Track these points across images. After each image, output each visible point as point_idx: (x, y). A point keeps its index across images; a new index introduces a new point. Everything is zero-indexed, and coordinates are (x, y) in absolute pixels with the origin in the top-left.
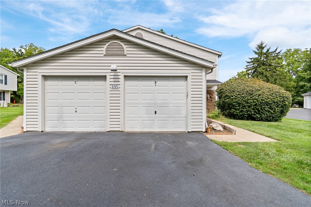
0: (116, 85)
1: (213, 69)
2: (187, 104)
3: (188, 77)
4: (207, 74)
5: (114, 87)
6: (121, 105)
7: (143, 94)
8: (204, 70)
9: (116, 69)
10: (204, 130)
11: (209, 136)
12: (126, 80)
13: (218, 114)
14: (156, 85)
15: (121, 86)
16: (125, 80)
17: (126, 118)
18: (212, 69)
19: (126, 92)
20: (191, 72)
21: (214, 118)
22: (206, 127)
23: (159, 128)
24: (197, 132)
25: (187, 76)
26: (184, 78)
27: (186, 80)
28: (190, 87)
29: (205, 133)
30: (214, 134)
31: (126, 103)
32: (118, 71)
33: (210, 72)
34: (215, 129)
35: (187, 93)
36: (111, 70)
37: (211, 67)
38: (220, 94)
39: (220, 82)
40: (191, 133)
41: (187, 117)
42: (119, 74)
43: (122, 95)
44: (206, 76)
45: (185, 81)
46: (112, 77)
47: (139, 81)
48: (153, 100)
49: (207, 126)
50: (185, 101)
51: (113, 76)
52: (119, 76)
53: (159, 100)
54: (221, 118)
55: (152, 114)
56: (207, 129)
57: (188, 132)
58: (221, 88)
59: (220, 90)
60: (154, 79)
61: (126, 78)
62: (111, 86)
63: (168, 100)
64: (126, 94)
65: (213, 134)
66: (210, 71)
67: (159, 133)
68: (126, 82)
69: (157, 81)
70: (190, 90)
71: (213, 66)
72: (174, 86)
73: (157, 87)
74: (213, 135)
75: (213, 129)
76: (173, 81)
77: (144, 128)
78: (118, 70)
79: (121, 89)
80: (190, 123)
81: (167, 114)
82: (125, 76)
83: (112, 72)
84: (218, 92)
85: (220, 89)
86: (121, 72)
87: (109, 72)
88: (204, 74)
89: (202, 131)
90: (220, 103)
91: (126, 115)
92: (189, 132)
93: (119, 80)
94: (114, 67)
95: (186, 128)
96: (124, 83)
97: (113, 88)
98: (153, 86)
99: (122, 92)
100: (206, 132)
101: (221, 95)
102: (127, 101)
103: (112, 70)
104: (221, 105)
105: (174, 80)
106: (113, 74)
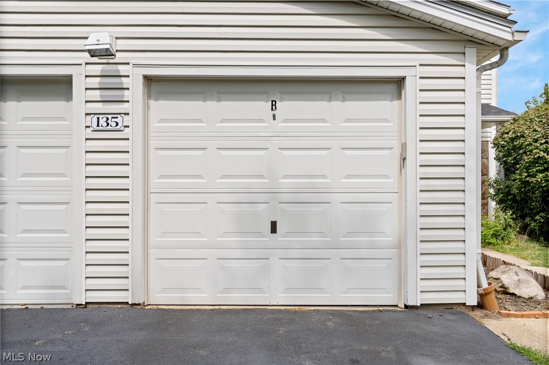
0: (110, 117)
1: (507, 48)
2: (401, 192)
3: (408, 82)
4: (485, 69)
5: (103, 122)
6: (135, 196)
7: (224, 153)
8: (471, 52)
9: (108, 46)
10: (473, 301)
11: (494, 325)
12: (153, 94)
13: (505, 229)
14: (274, 116)
15: (134, 121)
16: (149, 97)
17: (152, 252)
18: (503, 49)
19: (153, 143)
20: (417, 64)
21: (490, 244)
22: (479, 286)
23: (288, 290)
24: (442, 308)
25: (404, 78)
26: (392, 88)
27: (399, 97)
28: (414, 122)
29: (478, 314)
30: (516, 316)
31: (152, 191)
32: (120, 57)
33: (497, 62)
34: (513, 294)
35: (404, 146)
36: (89, 51)
37: (501, 43)
38: (509, 155)
39: (508, 113)
40: (420, 312)
41: (400, 246)
42: (123, 70)
43: (135, 158)
44: (478, 78)
45: (392, 100)
46: (95, 82)
47: (205, 101)
48: (262, 177)
49: (485, 285)
50: (392, 181)
51: (98, 79)
52: (124, 79)
53: (285, 177)
54: (513, 244)
55: (260, 234)
56: (482, 296)
57: (406, 307)
58: (514, 132)
59: (512, 140)
60: (267, 93)
61: (155, 87)
62: (89, 117)
63: (324, 177)
64: (152, 151)
65: (508, 316)
66: (496, 59)
67: (289, 311)
68: (152, 103)
69: (281, 100)
70: (413, 136)
71: (509, 37)
72: (348, 120)
73: (279, 125)
74: (512, 319)
75: (505, 291)
76: (344, 100)
77: (227, 290)
78: (118, 55)
79: (134, 132)
80: (415, 273)
81: (322, 234)
82: (148, 79)
83: (95, 60)
84: (503, 147)
85: (511, 135)
86: (132, 62)
87: (82, 61)
88: (471, 68)
89: (464, 304)
90: (507, 187)
91: (153, 240)
92: (413, 307)
93: (123, 96)
94: (100, 38)
95: (400, 289)
96: (146, 108)
97: (100, 128)
98: (261, 121)
99: (135, 145)
100: (481, 306)
101: (515, 159)
102: (155, 182)
103: (93, 53)
104: (515, 196)
105: (347, 96)
106: (96, 70)
